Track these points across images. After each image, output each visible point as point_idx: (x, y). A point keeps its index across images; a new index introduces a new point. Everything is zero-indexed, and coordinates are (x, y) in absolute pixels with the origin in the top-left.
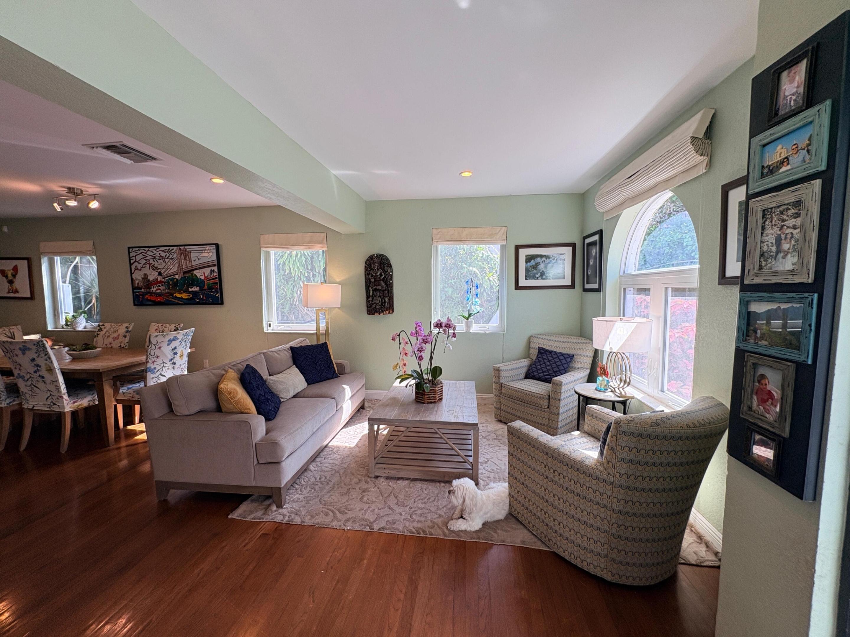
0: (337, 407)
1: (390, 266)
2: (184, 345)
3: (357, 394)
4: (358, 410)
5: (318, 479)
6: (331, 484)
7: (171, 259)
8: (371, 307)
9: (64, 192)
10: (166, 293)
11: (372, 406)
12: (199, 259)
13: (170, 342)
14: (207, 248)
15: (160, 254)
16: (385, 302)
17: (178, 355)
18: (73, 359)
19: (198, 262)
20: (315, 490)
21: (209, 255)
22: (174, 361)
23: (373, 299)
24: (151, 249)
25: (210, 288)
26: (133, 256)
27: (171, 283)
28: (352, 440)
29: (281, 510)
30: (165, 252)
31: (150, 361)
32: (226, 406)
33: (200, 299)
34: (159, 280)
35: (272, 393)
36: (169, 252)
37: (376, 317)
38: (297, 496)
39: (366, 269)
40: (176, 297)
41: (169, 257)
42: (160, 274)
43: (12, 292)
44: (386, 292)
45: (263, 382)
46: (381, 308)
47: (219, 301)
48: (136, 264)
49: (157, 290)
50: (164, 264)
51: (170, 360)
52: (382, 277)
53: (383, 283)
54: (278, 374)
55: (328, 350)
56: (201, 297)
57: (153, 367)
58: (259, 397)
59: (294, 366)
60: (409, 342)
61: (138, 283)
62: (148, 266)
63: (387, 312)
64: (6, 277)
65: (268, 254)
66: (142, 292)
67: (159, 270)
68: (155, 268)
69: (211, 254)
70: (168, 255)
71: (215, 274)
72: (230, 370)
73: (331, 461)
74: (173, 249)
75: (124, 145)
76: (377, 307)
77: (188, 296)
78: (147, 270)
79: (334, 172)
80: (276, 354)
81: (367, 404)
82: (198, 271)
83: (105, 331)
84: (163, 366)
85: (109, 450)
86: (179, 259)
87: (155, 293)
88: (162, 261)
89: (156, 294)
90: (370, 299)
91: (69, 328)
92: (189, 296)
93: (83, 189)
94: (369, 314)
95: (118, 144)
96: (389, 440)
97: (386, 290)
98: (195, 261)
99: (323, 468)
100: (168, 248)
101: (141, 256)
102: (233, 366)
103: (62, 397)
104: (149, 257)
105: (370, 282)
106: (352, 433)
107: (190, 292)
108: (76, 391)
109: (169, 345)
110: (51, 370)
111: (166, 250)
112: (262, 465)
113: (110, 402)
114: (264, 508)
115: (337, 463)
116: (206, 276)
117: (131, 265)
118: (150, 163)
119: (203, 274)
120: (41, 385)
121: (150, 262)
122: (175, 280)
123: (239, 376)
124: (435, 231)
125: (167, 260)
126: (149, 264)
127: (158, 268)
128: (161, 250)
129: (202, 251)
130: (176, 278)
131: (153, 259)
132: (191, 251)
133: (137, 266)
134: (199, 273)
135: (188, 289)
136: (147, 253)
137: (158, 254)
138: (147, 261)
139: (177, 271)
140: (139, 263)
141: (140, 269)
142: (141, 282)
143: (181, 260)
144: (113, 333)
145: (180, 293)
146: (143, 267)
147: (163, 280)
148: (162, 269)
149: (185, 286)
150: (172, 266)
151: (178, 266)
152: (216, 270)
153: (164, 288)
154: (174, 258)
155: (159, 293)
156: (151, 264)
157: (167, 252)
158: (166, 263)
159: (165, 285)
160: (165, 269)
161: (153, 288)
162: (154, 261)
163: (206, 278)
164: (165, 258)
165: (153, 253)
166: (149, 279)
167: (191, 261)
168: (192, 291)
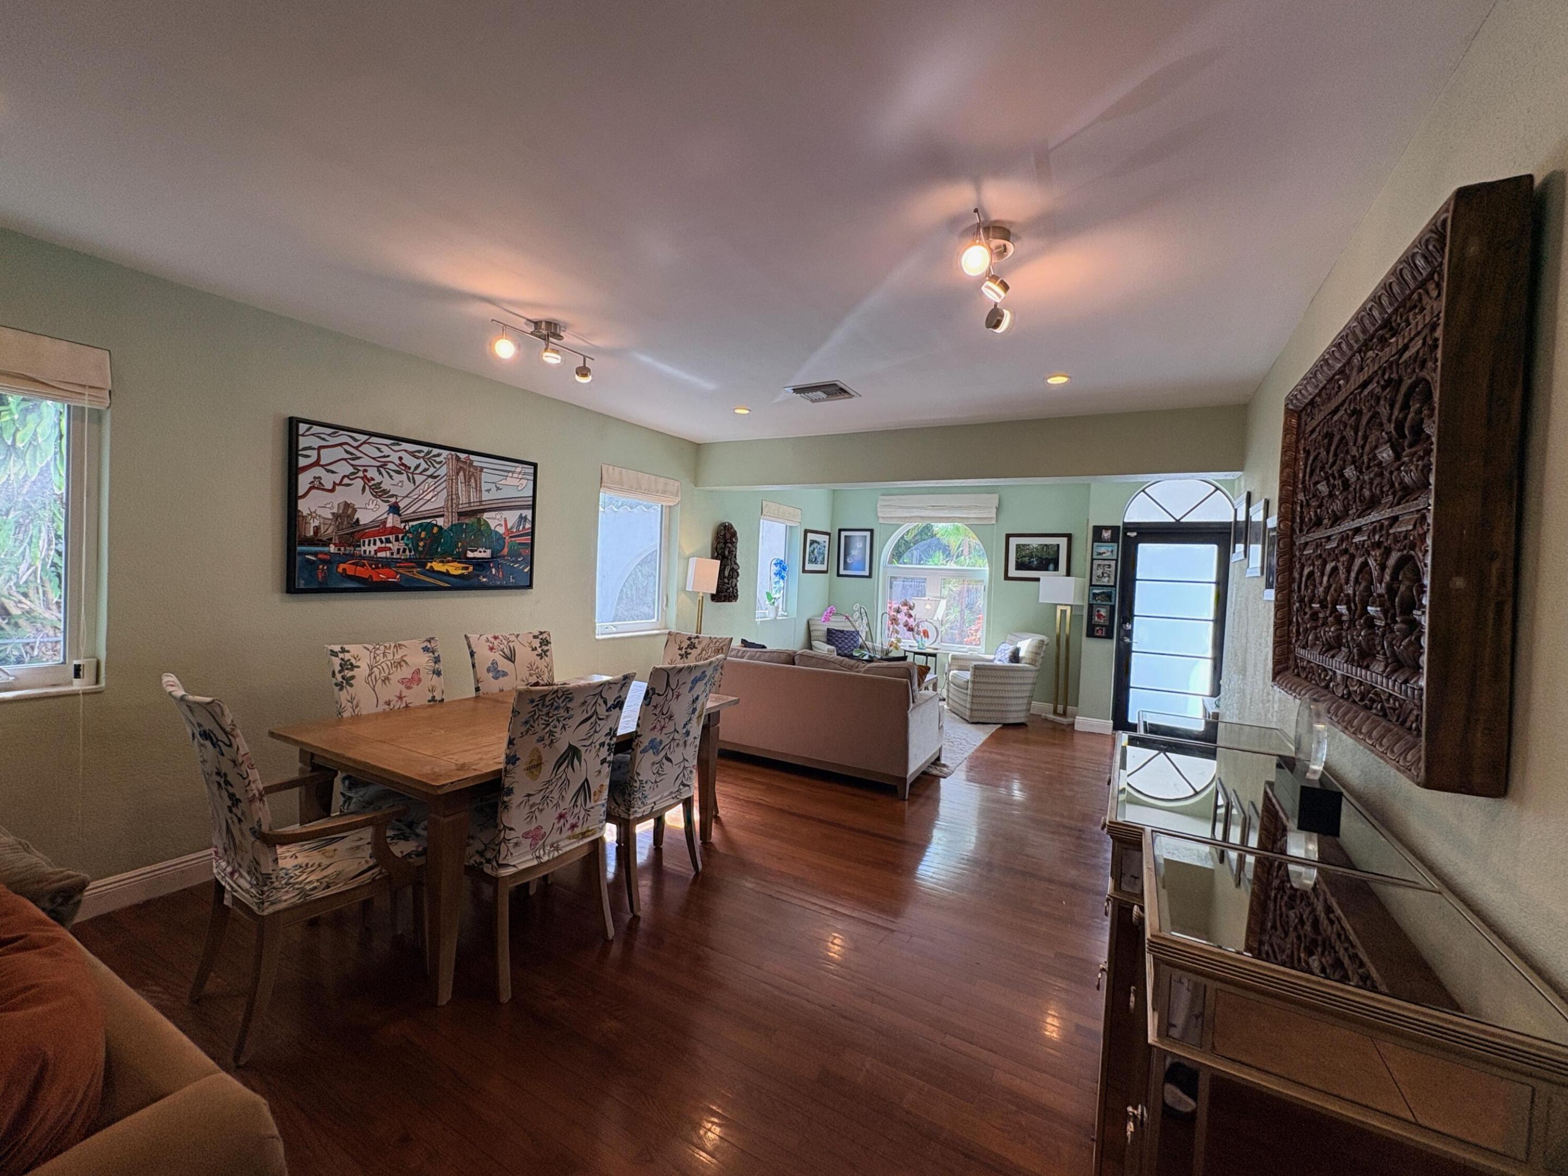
7: (431, 476)
10: (406, 560)
12: (498, 489)
14: (518, 470)
15: (401, 458)
19: (494, 495)
21: (521, 484)
24: (373, 439)
25: (515, 554)
26: (310, 448)
27: (423, 535)
30: (418, 458)
34: (389, 524)
36: (428, 458)
39: (718, 540)
40: (432, 570)
41: (426, 470)
42: (395, 509)
48: (318, 471)
49: (380, 550)
50: (409, 486)
56: (494, 571)
61: (317, 529)
62: (359, 483)
66: (329, 553)
67: (393, 500)
69: (524, 482)
70: (424, 465)
71: (527, 526)
74: (439, 455)
77: (463, 568)
78: (355, 495)
82: (492, 514)
86: (451, 480)
87: (370, 559)
88: (404, 477)
92: (467, 568)
94: (720, 601)
98: (488, 491)
100: (426, 449)
101: (339, 453)
104: (365, 461)
111: (420, 452)
116: (509, 527)
117: (296, 471)
119: (503, 522)
121: (369, 475)
122: (435, 530)
124: (764, 503)
125: (419, 479)
126: (364, 478)
127: (390, 493)
128: (406, 451)
129: (506, 474)
130: (439, 524)
131: (378, 467)
132: (482, 469)
133: (320, 478)
134: (495, 519)
135: (466, 554)
136: (360, 449)
137: (394, 457)
138: (359, 470)
139: (442, 510)
140: (328, 471)
141: (330, 487)
142: (331, 524)
143: (457, 484)
144: (394, 669)
145: (443, 562)
146: (340, 484)
147: (403, 525)
148: (404, 497)
149: (460, 544)
150: (431, 494)
151: (448, 496)
152: (530, 518)
153: (402, 545)
154: (438, 476)
155: (386, 558)
156: (369, 480)
157: (423, 457)
158: (417, 484)
159: (406, 538)
160: (410, 500)
161: (369, 545)
162: (380, 473)
163: (508, 531)
164: (416, 472)
165: (382, 452)
166: (358, 520)
167: (481, 491)
168: (474, 558)
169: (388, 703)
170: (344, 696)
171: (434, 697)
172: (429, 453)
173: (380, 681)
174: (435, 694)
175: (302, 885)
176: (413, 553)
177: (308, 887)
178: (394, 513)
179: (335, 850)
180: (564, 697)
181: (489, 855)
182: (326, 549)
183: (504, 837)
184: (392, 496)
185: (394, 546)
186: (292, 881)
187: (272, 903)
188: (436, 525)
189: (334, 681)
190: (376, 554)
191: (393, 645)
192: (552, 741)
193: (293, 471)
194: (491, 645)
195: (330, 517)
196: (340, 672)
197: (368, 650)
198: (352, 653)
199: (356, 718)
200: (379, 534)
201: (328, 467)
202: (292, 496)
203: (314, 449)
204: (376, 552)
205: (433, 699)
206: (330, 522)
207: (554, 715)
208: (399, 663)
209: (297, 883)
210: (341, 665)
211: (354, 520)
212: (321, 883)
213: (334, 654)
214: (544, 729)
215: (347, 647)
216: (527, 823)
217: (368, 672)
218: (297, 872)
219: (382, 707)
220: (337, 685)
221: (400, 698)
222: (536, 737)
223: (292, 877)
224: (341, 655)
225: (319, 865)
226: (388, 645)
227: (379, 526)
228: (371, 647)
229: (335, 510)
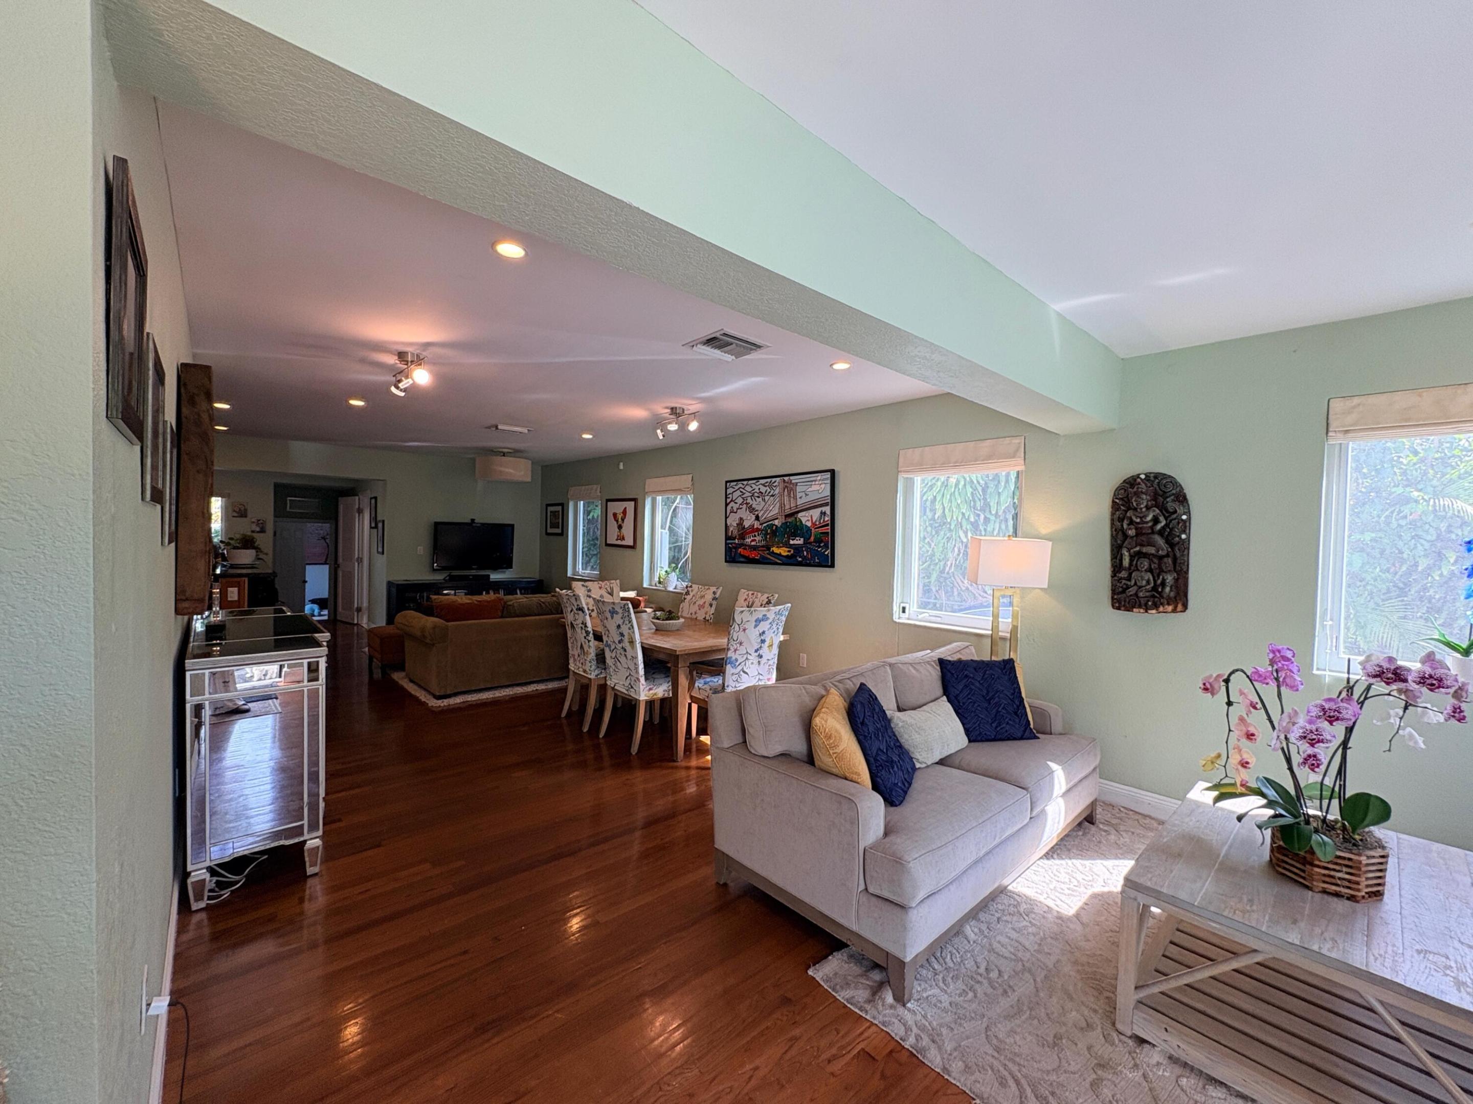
0: (1032, 810)
1: (1182, 498)
2: (775, 629)
3: (1080, 788)
4: (1080, 824)
5: (982, 970)
6: (1013, 997)
7: (773, 496)
8: (1124, 591)
9: (667, 415)
10: (762, 546)
11: (1114, 821)
12: (807, 495)
13: (758, 621)
14: (819, 478)
15: (759, 489)
16: (1163, 584)
17: (767, 644)
18: (657, 630)
19: (804, 500)
20: (975, 996)
21: (819, 489)
22: (761, 652)
23: (1130, 574)
24: (750, 482)
25: (818, 541)
26: (730, 494)
27: (769, 531)
28: (1063, 898)
29: (900, 1010)
30: (766, 486)
31: (731, 648)
32: (822, 758)
33: (804, 558)
34: (755, 527)
35: (901, 747)
36: (771, 486)
37: (1137, 616)
38: (936, 991)
39: (1115, 506)
40: (773, 552)
41: (770, 493)
42: (757, 518)
43: (620, 539)
44: (1169, 561)
45: (886, 721)
46: (1153, 596)
47: (828, 562)
48: (732, 504)
49: (753, 541)
50: (763, 504)
51: (756, 651)
52: (1159, 527)
53: (1160, 541)
54: (914, 709)
55: (1016, 677)
56: (805, 553)
57: (734, 658)
58: (877, 754)
59: (945, 698)
60: (1259, 706)
61: (732, 531)
62: (745, 506)
63: (1170, 608)
64: (617, 521)
65: (910, 484)
66: (735, 543)
67: (756, 513)
68: (751, 509)
69: (823, 486)
70: (769, 490)
71: (826, 519)
72: (833, 690)
73: (1014, 935)
74: (775, 482)
75: (725, 335)
76: (1141, 594)
77: (788, 551)
78: (744, 514)
79: (1059, 306)
80: (911, 668)
81: (1100, 814)
82: (803, 513)
83: (691, 594)
84: (747, 659)
85: (676, 767)
86: (781, 495)
89: (750, 546)
90: (1124, 574)
91: (661, 587)
92: (790, 551)
93: (685, 407)
94: (1119, 608)
95: (718, 335)
96: (1172, 942)
97: (1167, 556)
98: (800, 498)
99: (996, 945)
100: (769, 480)
101: (738, 493)
102: (839, 681)
103: (638, 679)
104: (747, 494)
105: (1125, 536)
106: (1064, 877)
107: (791, 546)
108: (654, 673)
109: (756, 626)
110: (632, 642)
111: (767, 482)
112: (874, 899)
113: (684, 701)
114: (871, 987)
115: (1027, 944)
116: (814, 521)
117: (727, 505)
118: (754, 356)
119: (810, 518)
120: (622, 659)
121: (748, 501)
122: (774, 527)
123: (846, 705)
124: (1336, 405)
125: (767, 498)
126: (747, 504)
127: (756, 509)
128: (761, 484)
129: (811, 483)
130: (775, 524)
131: (750, 496)
132: (796, 484)
133: (733, 507)
134: (805, 516)
135: (789, 541)
136: (746, 489)
137: (757, 489)
138: (743, 500)
139: (778, 515)
140: (735, 503)
141: (735, 511)
143: (784, 497)
144: (700, 599)
145: (777, 547)
146: (739, 508)
147: (761, 526)
148: (761, 511)
149: (786, 536)
150: (773, 506)
151: (780, 506)
152: (828, 512)
153: (761, 539)
154: (775, 494)
155: (755, 545)
157: (768, 486)
158: (766, 502)
159: (762, 534)
160: (763, 512)
161: (749, 538)
162: (752, 499)
163: (814, 524)
164: (764, 495)
165: (752, 488)
166: (744, 526)
167: (797, 499)
168: (794, 544)
172: (770, 482)
176: (765, 542)
178: (757, 520)
184: (756, 511)
185: (757, 538)
195: (737, 525)
196: (685, 596)
197: (698, 588)
198: (692, 588)
200: (752, 532)
201: (735, 501)
202: (726, 518)
204: (751, 542)
206: (736, 528)
213: (687, 587)
217: (692, 598)
219: (689, 615)
221: (696, 613)
227: (752, 528)
229: (738, 522)
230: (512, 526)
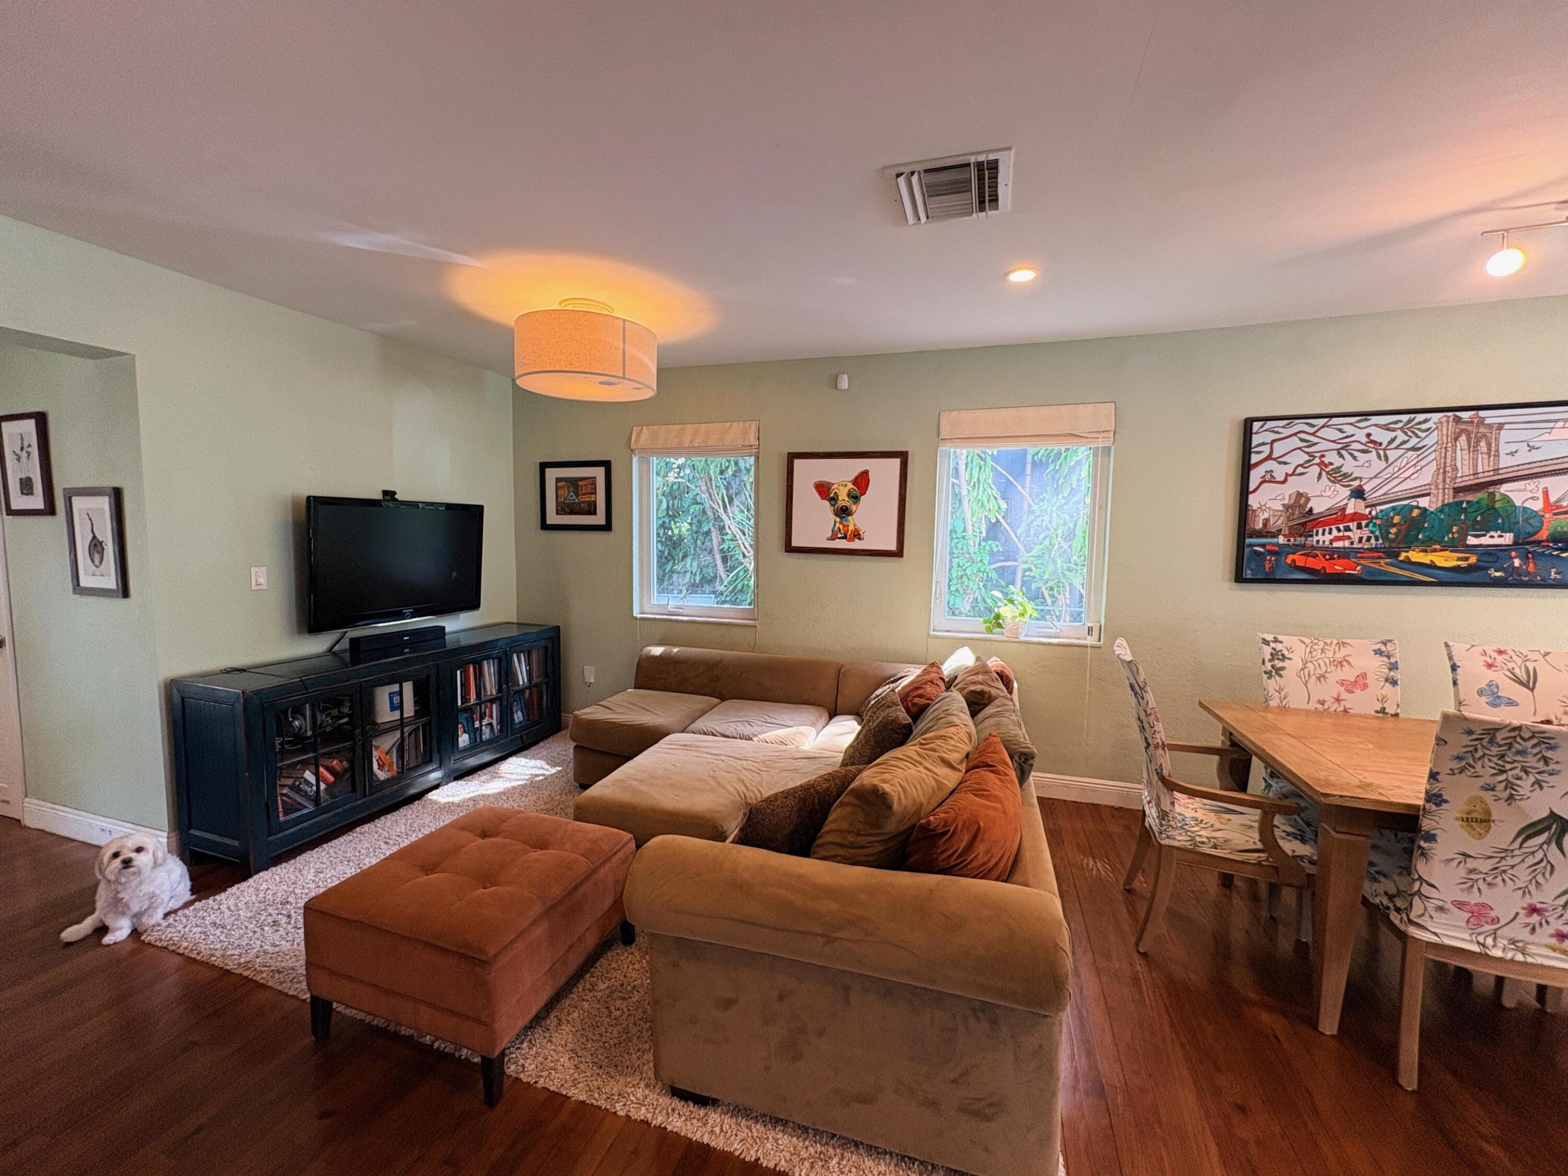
7: (1414, 449)
10: (1371, 550)
12: (1531, 448)
15: (1369, 435)
19: (1524, 457)
24: (1335, 421)
25: (1560, 538)
26: (1263, 444)
27: (1397, 519)
30: (1394, 430)
34: (1350, 511)
36: (1409, 428)
40: (1408, 561)
41: (1404, 442)
42: (1359, 493)
43: (845, 537)
48: (1270, 465)
49: (1338, 539)
50: (1379, 465)
61: (1266, 521)
62: (1315, 470)
64: (833, 500)
66: (1278, 544)
67: (1356, 483)
68: (1337, 476)
70: (1401, 437)
74: (1426, 421)
77: (1459, 559)
78: (1309, 483)
82: (1518, 485)
86: (1445, 448)
88: (1373, 455)
92: (1467, 559)
98: (1513, 453)
100: (1405, 418)
101: (1295, 442)
111: (1396, 423)
116: (1552, 500)
117: (1249, 467)
119: (1540, 495)
121: (1326, 460)
122: (1416, 513)
125: (1393, 455)
126: (1322, 464)
127: (1353, 476)
128: (1376, 425)
129: (1551, 425)
130: (1420, 505)
131: (1338, 450)
132: (1500, 426)
133: (1272, 471)
134: (1524, 490)
135: (1465, 539)
136: (1317, 434)
137: (1361, 436)
138: (1315, 457)
139: (1428, 487)
140: (1280, 463)
141: (1282, 479)
142: (1281, 516)
143: (1455, 451)
144: (1333, 668)
145: (1426, 551)
146: (1293, 474)
147: (1368, 510)
148: (1371, 479)
149: (1455, 529)
150: (1412, 470)
151: (1438, 469)
153: (1365, 533)
154: (1424, 446)
155: (1344, 548)
156: (1326, 466)
157: (1401, 429)
158: (1390, 462)
159: (1371, 525)
160: (1379, 481)
161: (1323, 534)
162: (1341, 456)
163: (1550, 506)
164: (1389, 447)
165: (1343, 432)
166: (1311, 510)
167: (1497, 455)
168: (1481, 546)
169: (1322, 703)
170: (1271, 685)
171: (1385, 708)
172: (1410, 421)
173: (1314, 678)
174: (1385, 705)
175: (1193, 835)
176: (1381, 541)
177: (1198, 839)
178: (1357, 498)
179: (1229, 820)
180: (1535, 741)
181: (1400, 903)
182: (1274, 540)
183: (1419, 890)
184: (1355, 479)
185: (1355, 534)
186: (1186, 827)
187: (1168, 837)
188: (1417, 507)
189: (1264, 668)
190: (1331, 543)
191: (1335, 642)
192: (1511, 798)
193: (1246, 467)
194: (1490, 661)
195: (1281, 508)
196: (1270, 661)
197: (1304, 643)
198: (1284, 644)
199: (1283, 710)
200: (1337, 521)
201: (1281, 460)
202: (1244, 492)
203: (1267, 444)
204: (1331, 542)
205: (1383, 711)
206: (1280, 513)
207: (1514, 761)
208: (1340, 663)
209: (1189, 831)
210: (1272, 654)
211: (1307, 509)
212: (1210, 841)
213: (1266, 642)
214: (1493, 775)
215: (1280, 638)
216: (1462, 890)
217: (1300, 665)
218: (1192, 823)
219: (1313, 706)
220: (1266, 673)
221: (1338, 700)
222: (1481, 782)
223: (1187, 824)
224: (1273, 645)
225: (1212, 826)
226: (1328, 641)
227: (1336, 514)
228: (1307, 641)
229: (1286, 502)
230: (480, 509)
